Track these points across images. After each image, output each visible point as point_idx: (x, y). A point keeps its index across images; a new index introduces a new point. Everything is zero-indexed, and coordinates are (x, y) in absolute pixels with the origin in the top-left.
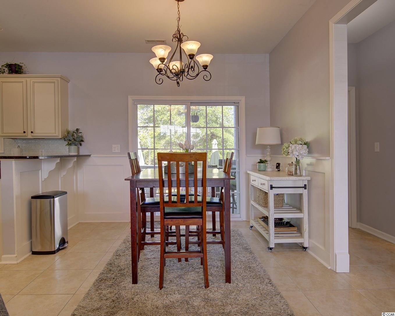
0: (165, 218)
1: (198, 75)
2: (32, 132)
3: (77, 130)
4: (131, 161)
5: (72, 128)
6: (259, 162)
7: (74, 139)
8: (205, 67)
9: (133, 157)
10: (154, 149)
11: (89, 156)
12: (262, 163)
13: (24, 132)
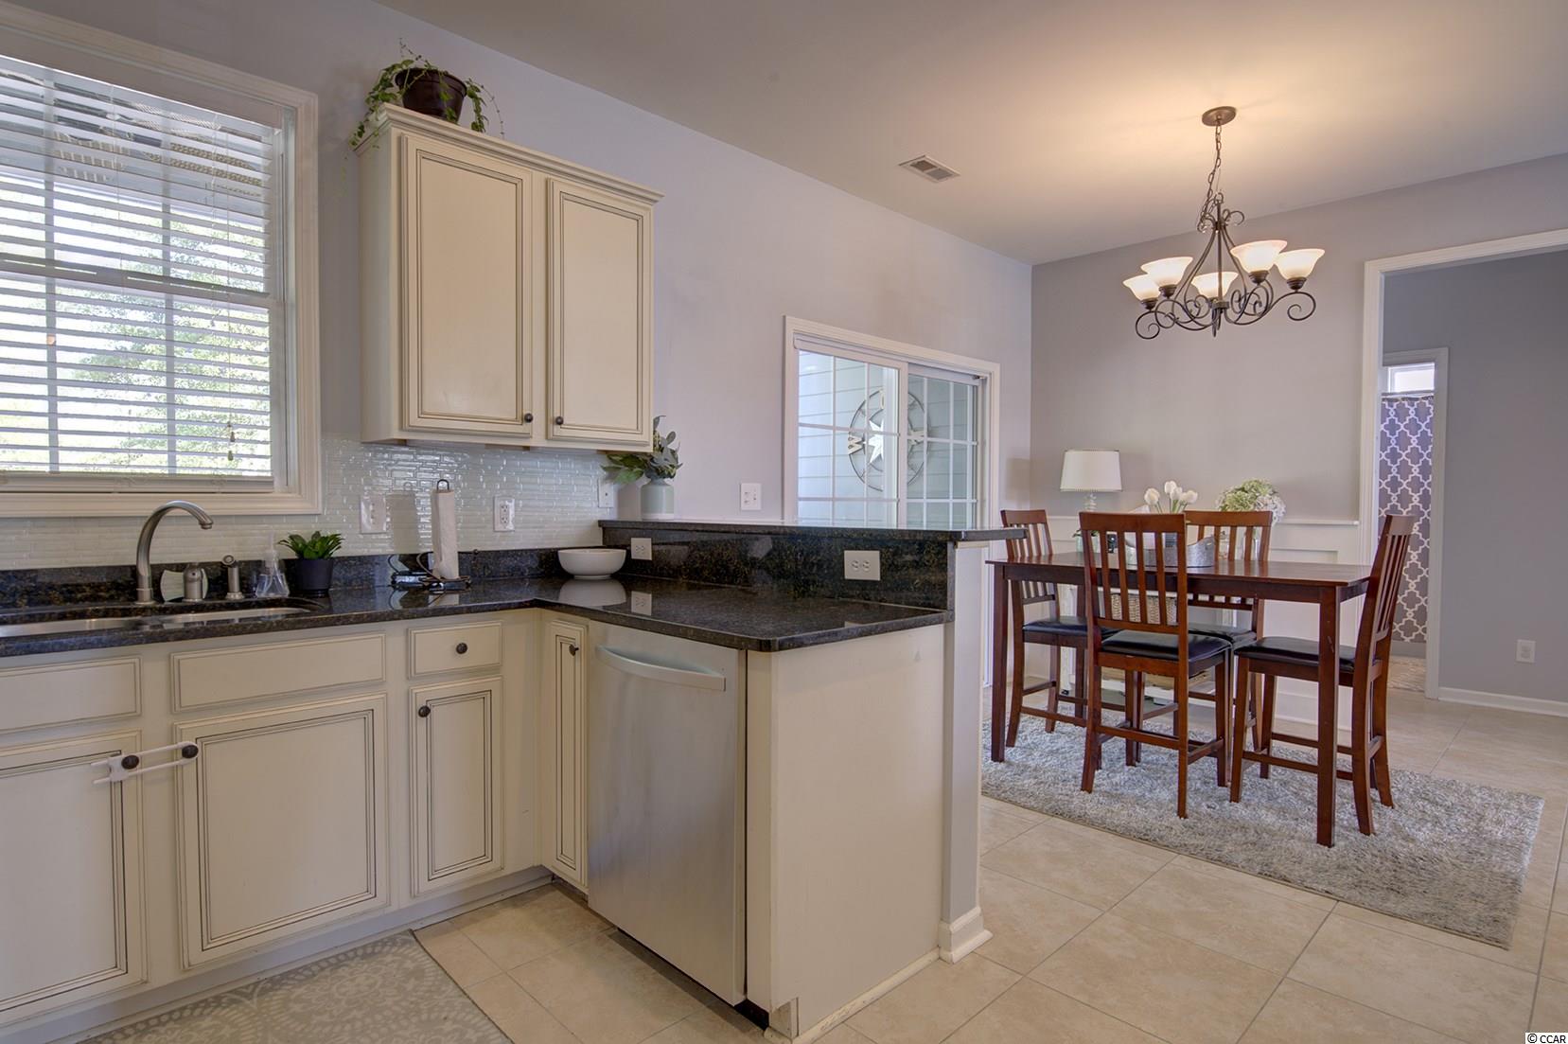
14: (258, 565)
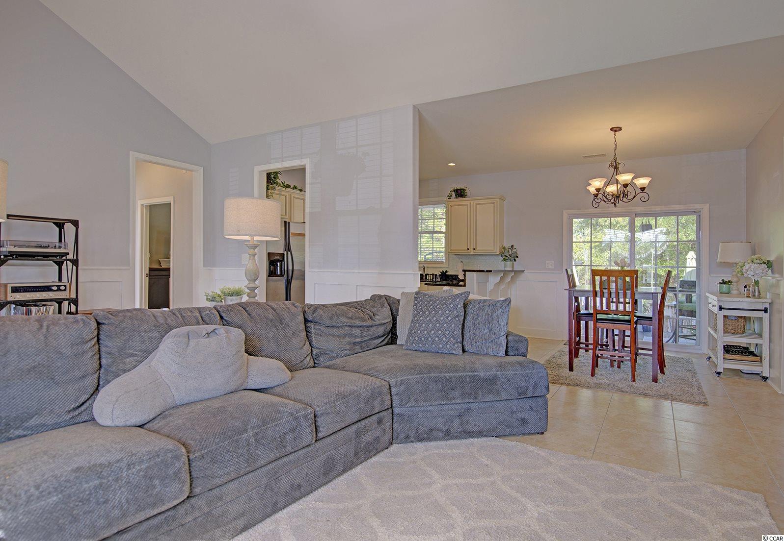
0: (597, 322)
1: (634, 197)
2: (474, 249)
3: (512, 246)
4: (568, 276)
5: (507, 245)
6: (720, 283)
7: (509, 255)
8: (643, 189)
9: (570, 273)
10: (591, 265)
11: (523, 271)
12: (724, 284)
13: (468, 249)
14: (436, 275)
